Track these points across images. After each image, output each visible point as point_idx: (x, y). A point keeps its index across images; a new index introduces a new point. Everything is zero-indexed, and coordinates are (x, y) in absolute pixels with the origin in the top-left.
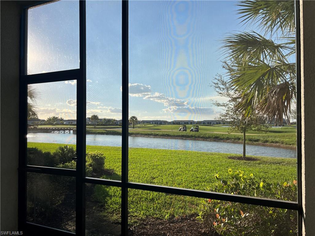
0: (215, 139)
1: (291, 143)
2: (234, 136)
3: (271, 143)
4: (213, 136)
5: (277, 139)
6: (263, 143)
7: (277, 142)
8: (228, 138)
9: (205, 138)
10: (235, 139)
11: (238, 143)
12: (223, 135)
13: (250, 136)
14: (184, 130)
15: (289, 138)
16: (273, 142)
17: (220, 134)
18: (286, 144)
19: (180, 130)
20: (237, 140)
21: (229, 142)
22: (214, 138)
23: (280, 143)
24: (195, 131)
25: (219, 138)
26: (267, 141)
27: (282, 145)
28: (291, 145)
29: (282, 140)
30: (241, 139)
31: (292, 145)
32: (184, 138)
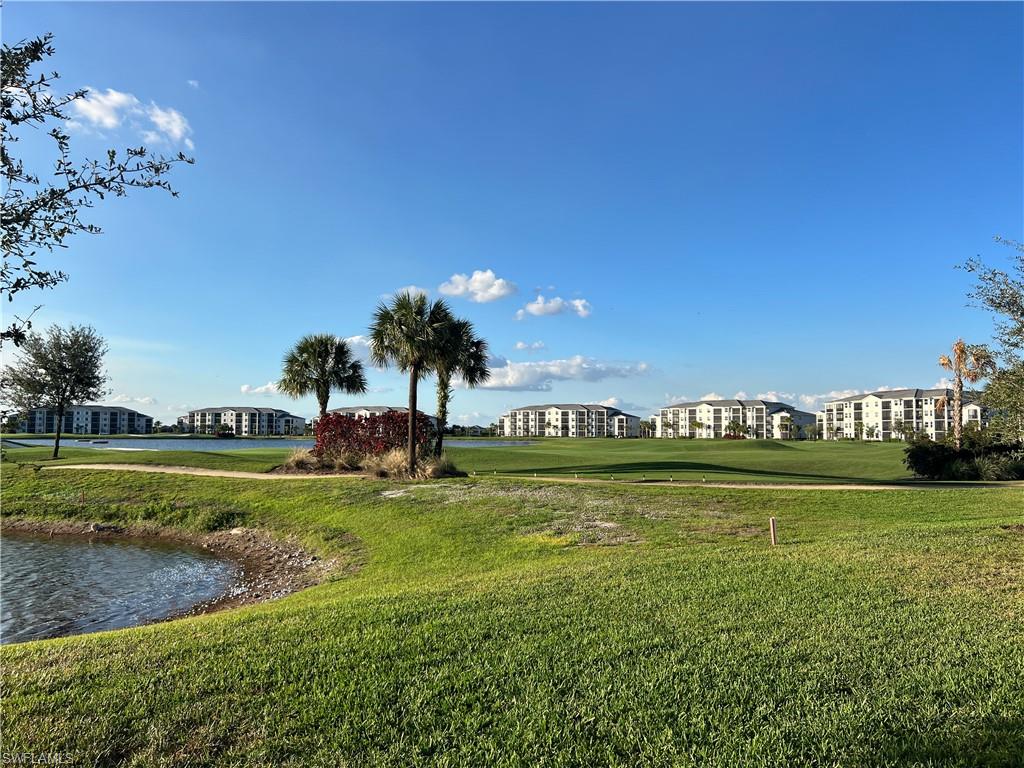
1: (11, 508)
31: (13, 518)
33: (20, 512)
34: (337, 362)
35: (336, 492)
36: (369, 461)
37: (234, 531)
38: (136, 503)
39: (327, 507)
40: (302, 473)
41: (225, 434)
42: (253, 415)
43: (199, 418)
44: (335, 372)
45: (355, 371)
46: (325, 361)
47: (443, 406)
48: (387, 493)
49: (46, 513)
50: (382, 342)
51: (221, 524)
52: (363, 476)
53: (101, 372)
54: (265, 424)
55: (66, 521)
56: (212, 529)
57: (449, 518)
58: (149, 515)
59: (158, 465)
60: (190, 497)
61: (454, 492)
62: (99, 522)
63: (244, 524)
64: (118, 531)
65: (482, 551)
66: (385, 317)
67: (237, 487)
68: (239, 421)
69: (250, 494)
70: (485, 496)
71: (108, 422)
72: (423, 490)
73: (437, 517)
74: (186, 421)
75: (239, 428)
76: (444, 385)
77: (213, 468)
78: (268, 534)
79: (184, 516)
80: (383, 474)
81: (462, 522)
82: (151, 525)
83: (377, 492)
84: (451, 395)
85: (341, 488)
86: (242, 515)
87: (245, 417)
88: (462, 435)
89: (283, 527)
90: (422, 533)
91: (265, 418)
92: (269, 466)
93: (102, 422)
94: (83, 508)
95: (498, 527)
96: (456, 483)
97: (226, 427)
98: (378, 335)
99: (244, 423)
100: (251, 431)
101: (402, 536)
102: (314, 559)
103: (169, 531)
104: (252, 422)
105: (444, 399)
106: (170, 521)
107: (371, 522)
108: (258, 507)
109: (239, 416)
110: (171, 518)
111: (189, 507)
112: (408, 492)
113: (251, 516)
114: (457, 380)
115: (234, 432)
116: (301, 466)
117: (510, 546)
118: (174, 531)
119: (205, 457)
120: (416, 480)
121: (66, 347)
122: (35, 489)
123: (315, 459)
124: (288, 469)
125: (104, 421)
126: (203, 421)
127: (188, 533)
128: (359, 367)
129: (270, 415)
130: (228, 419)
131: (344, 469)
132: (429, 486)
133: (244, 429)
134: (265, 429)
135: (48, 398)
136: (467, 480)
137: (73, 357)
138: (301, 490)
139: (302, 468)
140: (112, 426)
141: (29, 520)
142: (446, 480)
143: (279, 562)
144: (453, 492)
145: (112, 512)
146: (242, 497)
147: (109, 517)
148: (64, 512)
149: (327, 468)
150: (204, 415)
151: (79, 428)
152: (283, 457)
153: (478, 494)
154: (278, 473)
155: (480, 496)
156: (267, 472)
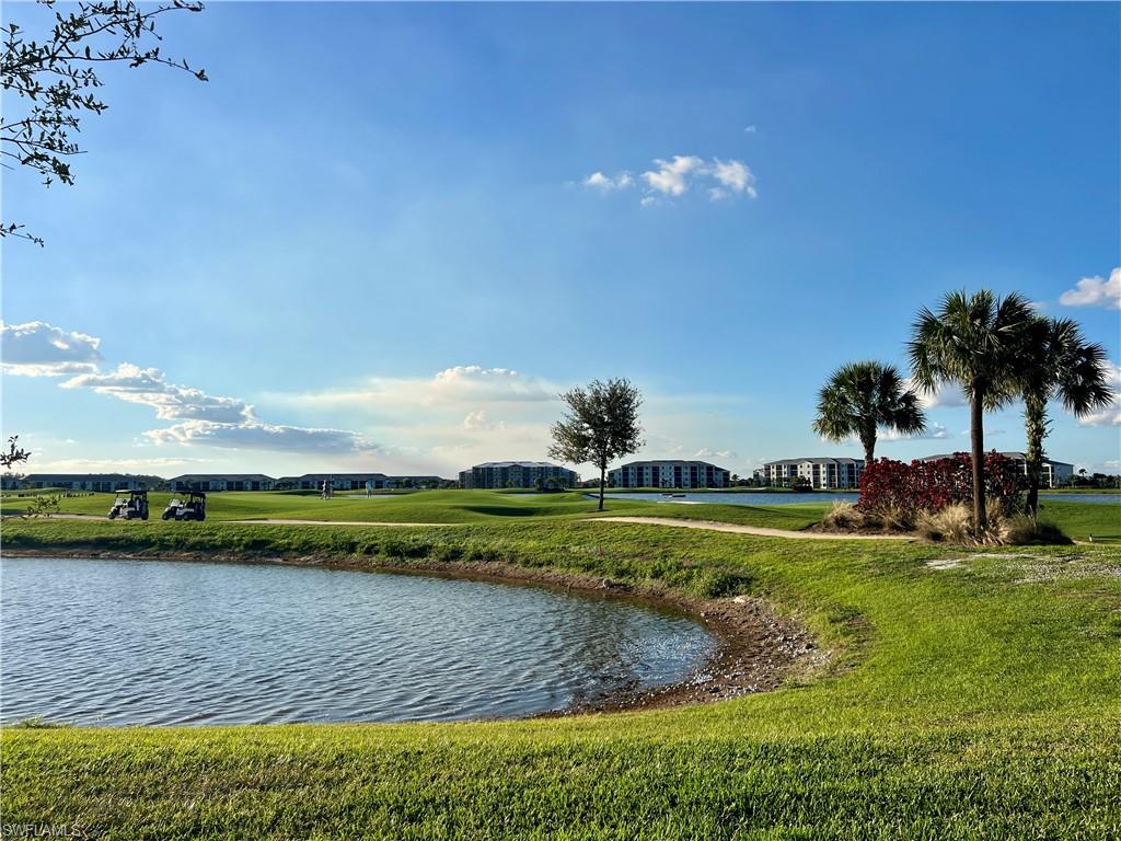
0: (250, 552)
1: (543, 558)
2: (334, 537)
3: (471, 559)
4: (246, 539)
5: (497, 544)
6: (443, 560)
7: (493, 557)
8: (305, 543)
9: (206, 550)
10: (335, 549)
11: (343, 569)
12: (290, 529)
13: (397, 531)
14: (131, 515)
15: (540, 538)
16: (478, 556)
17: (282, 526)
18: (526, 563)
19: (116, 513)
20: (341, 554)
21: (305, 565)
22: (246, 546)
23: (503, 560)
24: (189, 516)
25: (272, 546)
26: (456, 554)
27: (510, 568)
28: (541, 565)
29: (514, 544)
30: (358, 550)
31: (544, 568)
32: (102, 556)
33: (550, 563)
34: (884, 396)
35: (865, 558)
36: (924, 518)
37: (738, 600)
38: (648, 559)
39: (848, 577)
40: (843, 532)
41: (802, 488)
42: (831, 467)
43: (775, 470)
44: (883, 407)
45: (909, 404)
46: (868, 395)
47: (1036, 443)
48: (936, 562)
49: (569, 566)
50: (925, 361)
51: (724, 590)
52: (911, 538)
53: (635, 424)
54: (845, 476)
55: (584, 575)
56: (715, 595)
57: (1014, 608)
58: (657, 574)
59: (686, 518)
60: (700, 555)
61: (1036, 567)
62: (611, 578)
63: (749, 592)
64: (627, 588)
65: (1046, 669)
66: (929, 327)
67: (752, 545)
68: (816, 473)
69: (764, 556)
70: (1087, 575)
71: (689, 477)
72: (986, 562)
73: (996, 603)
74: (762, 474)
75: (817, 480)
76: (1036, 415)
77: (742, 524)
78: (773, 606)
79: (689, 578)
80: (936, 537)
81: (1033, 615)
82: (658, 584)
83: (921, 561)
84: (1047, 428)
85: (874, 553)
86: (748, 581)
87: (822, 469)
88: (1109, 487)
89: (790, 599)
90: (961, 626)
91: (845, 469)
92: (805, 523)
93: (683, 476)
94: (600, 562)
95: (1094, 630)
96: (1045, 552)
97: (803, 480)
98: (920, 351)
99: (822, 476)
100: (830, 483)
101: (932, 629)
102: (809, 647)
103: (673, 593)
104: (831, 473)
105: (1038, 434)
106: (676, 582)
107: (899, 602)
108: (767, 572)
109: (816, 467)
110: (676, 579)
111: (695, 567)
112: (966, 563)
113: (758, 583)
114: (1056, 407)
115: (812, 485)
116: (842, 523)
117: (1102, 666)
118: (678, 594)
119: (737, 511)
120: (984, 546)
121: (605, 399)
122: (566, 541)
123: (860, 516)
124: (826, 528)
125: (686, 476)
126: (779, 473)
127: (691, 597)
128: (914, 399)
129: (851, 466)
130: (805, 471)
131: (895, 529)
132: (1000, 556)
133: (822, 482)
134: (845, 482)
135: (592, 451)
136: (1067, 549)
137: (610, 411)
138: (822, 554)
139: (843, 526)
140: (692, 480)
141: (557, 571)
142: (1031, 548)
143: (769, 645)
144: (1037, 565)
145: (624, 567)
146: (752, 560)
147: (621, 574)
148: (584, 565)
149: (872, 526)
150: (779, 468)
151: (664, 482)
152: (822, 512)
153: (1078, 571)
154: (814, 531)
155: (1079, 576)
156: (801, 530)
